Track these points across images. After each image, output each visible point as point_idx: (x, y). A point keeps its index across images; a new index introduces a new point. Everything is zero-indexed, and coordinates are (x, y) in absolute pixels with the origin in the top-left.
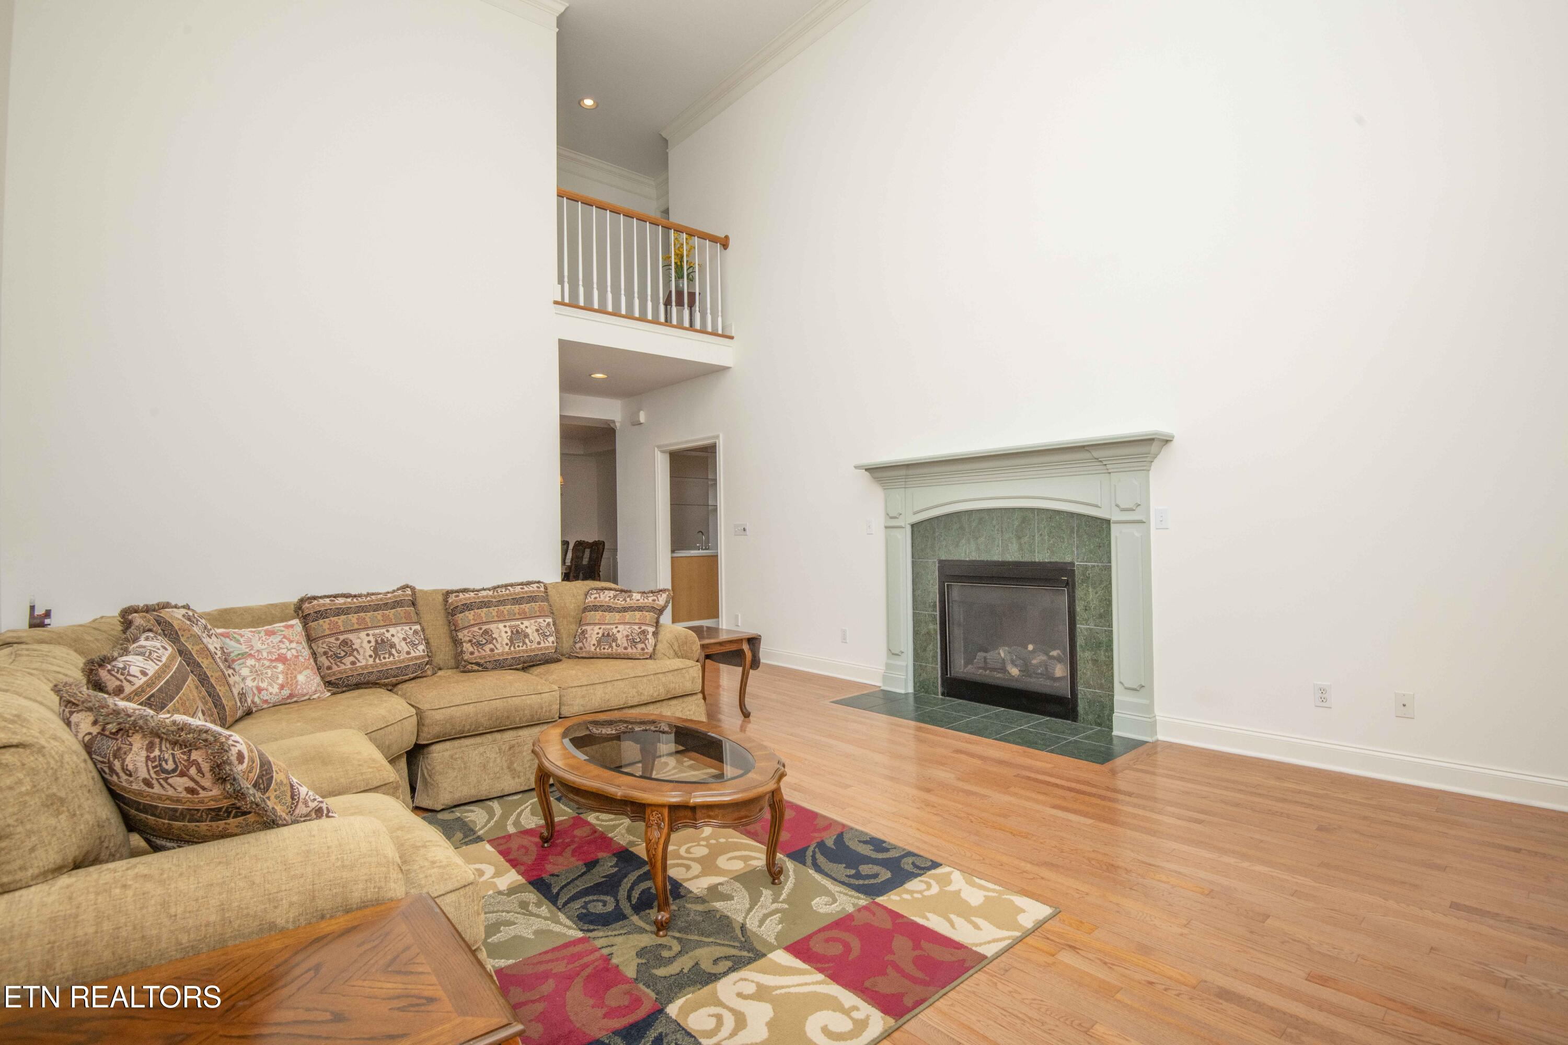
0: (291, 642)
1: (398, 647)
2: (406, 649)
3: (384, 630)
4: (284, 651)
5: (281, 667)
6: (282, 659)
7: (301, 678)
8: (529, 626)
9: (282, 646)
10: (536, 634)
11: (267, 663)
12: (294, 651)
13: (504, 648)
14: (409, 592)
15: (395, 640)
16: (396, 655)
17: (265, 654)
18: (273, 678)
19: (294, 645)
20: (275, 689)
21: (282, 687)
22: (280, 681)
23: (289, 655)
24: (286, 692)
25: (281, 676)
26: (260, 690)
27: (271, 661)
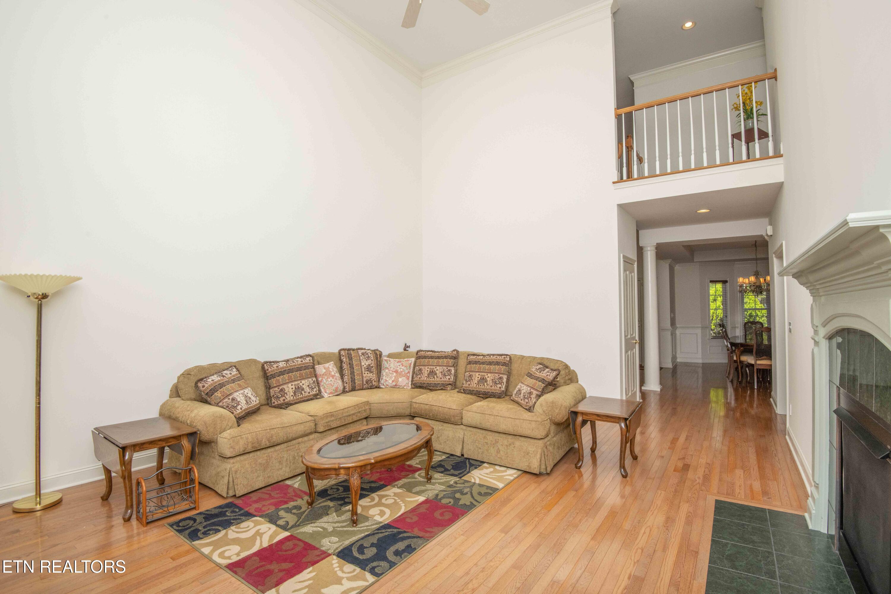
0: (403, 366)
1: (438, 375)
2: (441, 376)
3: (435, 367)
4: (398, 369)
5: (395, 374)
6: (396, 372)
7: (400, 380)
8: (490, 377)
9: (399, 367)
10: (491, 381)
11: (391, 372)
12: (402, 370)
13: (474, 385)
14: (455, 353)
15: (437, 372)
16: (436, 378)
17: (392, 369)
18: (391, 378)
19: (403, 367)
20: (391, 382)
21: (393, 381)
22: (393, 379)
23: (399, 371)
24: (394, 384)
25: (393, 378)
26: (386, 381)
27: (393, 371)
